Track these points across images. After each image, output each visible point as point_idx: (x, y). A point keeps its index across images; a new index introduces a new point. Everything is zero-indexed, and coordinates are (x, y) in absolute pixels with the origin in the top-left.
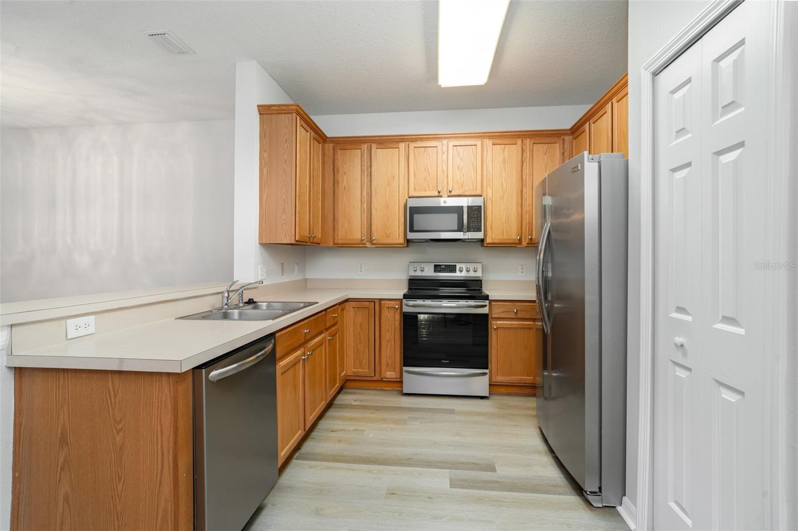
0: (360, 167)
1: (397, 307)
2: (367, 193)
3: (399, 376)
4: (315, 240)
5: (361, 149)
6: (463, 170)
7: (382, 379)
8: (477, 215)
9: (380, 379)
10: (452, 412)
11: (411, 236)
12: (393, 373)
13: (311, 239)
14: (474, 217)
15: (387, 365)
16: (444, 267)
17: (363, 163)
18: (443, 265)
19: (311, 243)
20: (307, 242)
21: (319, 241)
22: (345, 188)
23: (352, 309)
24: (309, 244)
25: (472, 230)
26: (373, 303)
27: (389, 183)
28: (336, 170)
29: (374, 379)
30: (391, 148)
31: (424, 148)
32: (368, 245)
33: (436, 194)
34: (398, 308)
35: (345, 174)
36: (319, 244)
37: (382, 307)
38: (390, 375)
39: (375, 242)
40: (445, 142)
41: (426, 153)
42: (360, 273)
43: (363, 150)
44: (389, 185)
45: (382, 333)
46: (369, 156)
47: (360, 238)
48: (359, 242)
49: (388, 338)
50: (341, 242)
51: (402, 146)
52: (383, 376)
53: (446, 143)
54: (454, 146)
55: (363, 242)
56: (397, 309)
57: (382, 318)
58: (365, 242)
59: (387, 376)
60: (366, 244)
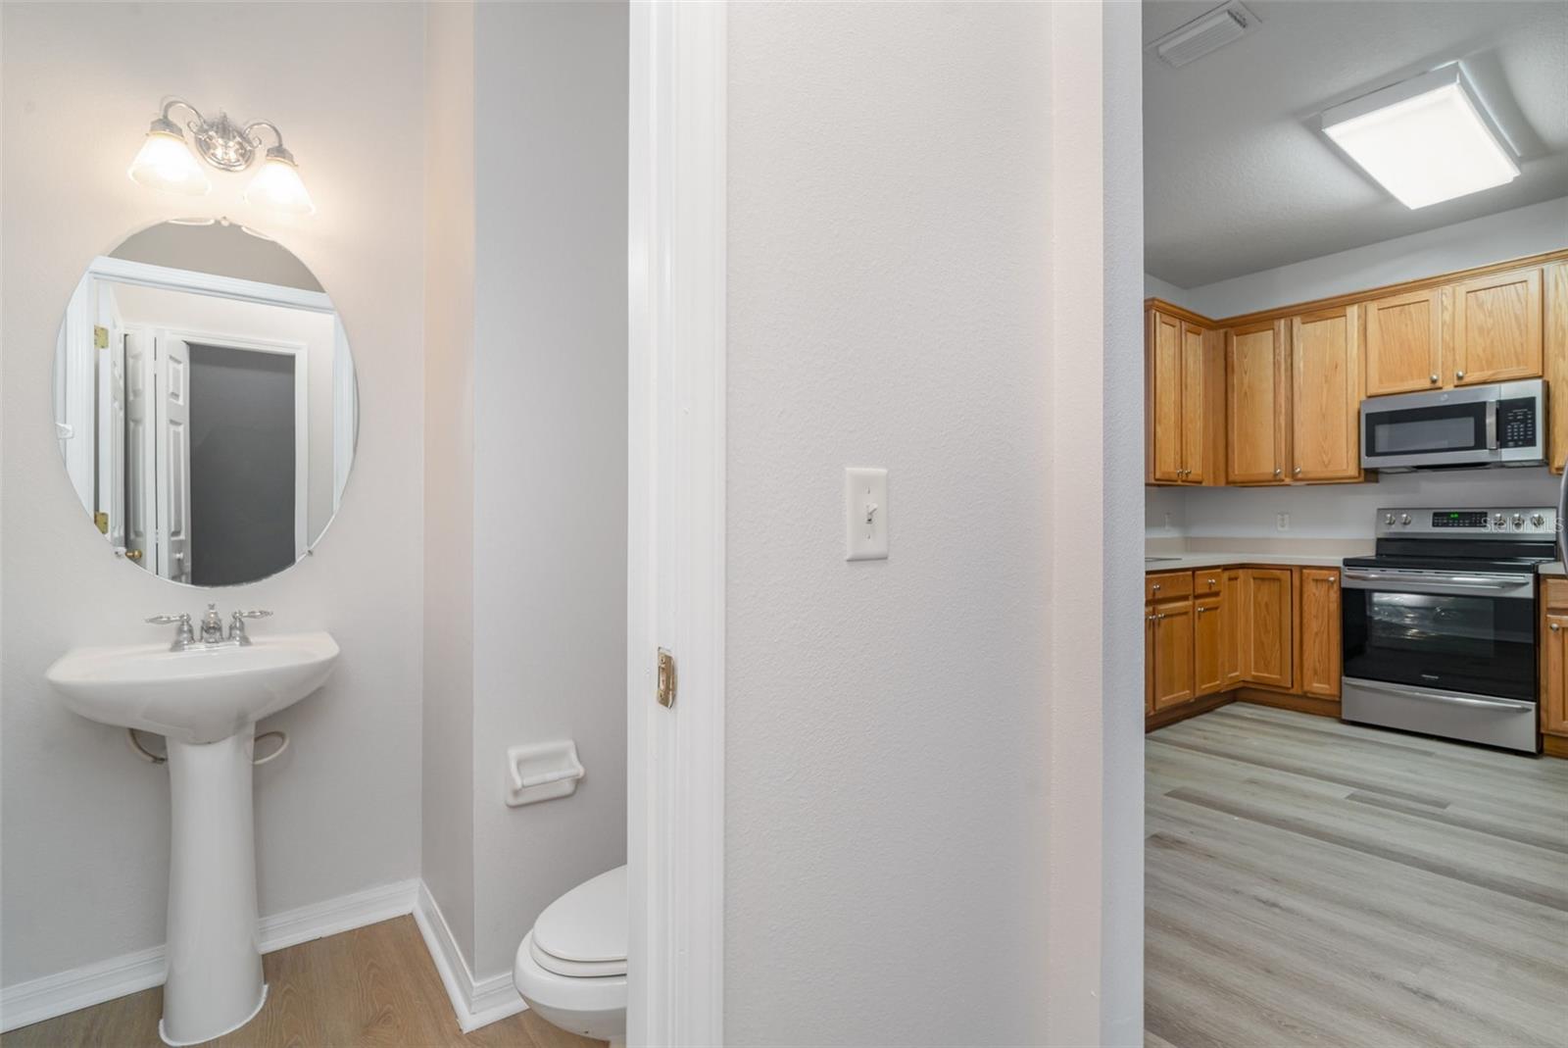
0: (1272, 357)
1: (1332, 579)
2: (1287, 397)
3: (1336, 692)
4: (1190, 477)
5: (1273, 329)
6: (1492, 333)
7: (1306, 693)
8: (1525, 414)
9: (1300, 693)
10: (1429, 754)
11: (1371, 462)
12: (1327, 686)
13: (1184, 475)
14: (1516, 420)
15: (1316, 673)
16: (1456, 516)
17: (1277, 351)
18: (1454, 513)
19: (1183, 481)
20: (1176, 481)
21: (1199, 478)
22: (1246, 393)
23: (1252, 580)
24: (1180, 483)
25: (1511, 444)
26: (1289, 572)
27: (1326, 377)
28: (1229, 369)
29: (1291, 691)
30: (1331, 318)
31: (1398, 308)
32: (1288, 481)
33: (1427, 384)
34: (1335, 581)
35: (1246, 373)
36: (1200, 483)
37: (1304, 578)
38: (1319, 687)
39: (1300, 476)
40: (1448, 289)
41: (1403, 315)
42: (1280, 529)
43: (1276, 329)
44: (1326, 381)
45: (1305, 621)
46: (1289, 338)
47: (1272, 471)
48: (1270, 477)
49: (1315, 630)
50: (1238, 479)
51: (1353, 311)
52: (1306, 688)
53: (1451, 290)
54: (1468, 292)
55: (1278, 478)
56: (1333, 583)
57: (1305, 596)
58: (1283, 477)
59: (1314, 690)
60: (1283, 480)
